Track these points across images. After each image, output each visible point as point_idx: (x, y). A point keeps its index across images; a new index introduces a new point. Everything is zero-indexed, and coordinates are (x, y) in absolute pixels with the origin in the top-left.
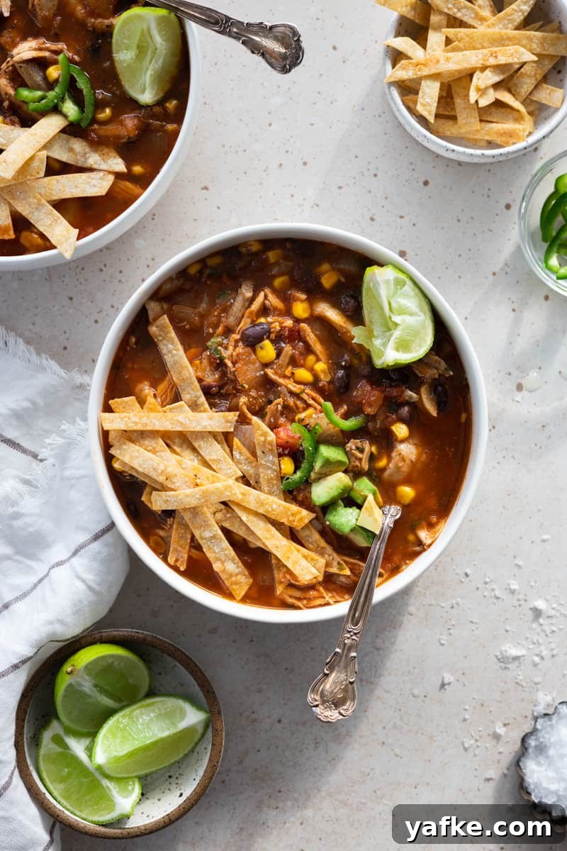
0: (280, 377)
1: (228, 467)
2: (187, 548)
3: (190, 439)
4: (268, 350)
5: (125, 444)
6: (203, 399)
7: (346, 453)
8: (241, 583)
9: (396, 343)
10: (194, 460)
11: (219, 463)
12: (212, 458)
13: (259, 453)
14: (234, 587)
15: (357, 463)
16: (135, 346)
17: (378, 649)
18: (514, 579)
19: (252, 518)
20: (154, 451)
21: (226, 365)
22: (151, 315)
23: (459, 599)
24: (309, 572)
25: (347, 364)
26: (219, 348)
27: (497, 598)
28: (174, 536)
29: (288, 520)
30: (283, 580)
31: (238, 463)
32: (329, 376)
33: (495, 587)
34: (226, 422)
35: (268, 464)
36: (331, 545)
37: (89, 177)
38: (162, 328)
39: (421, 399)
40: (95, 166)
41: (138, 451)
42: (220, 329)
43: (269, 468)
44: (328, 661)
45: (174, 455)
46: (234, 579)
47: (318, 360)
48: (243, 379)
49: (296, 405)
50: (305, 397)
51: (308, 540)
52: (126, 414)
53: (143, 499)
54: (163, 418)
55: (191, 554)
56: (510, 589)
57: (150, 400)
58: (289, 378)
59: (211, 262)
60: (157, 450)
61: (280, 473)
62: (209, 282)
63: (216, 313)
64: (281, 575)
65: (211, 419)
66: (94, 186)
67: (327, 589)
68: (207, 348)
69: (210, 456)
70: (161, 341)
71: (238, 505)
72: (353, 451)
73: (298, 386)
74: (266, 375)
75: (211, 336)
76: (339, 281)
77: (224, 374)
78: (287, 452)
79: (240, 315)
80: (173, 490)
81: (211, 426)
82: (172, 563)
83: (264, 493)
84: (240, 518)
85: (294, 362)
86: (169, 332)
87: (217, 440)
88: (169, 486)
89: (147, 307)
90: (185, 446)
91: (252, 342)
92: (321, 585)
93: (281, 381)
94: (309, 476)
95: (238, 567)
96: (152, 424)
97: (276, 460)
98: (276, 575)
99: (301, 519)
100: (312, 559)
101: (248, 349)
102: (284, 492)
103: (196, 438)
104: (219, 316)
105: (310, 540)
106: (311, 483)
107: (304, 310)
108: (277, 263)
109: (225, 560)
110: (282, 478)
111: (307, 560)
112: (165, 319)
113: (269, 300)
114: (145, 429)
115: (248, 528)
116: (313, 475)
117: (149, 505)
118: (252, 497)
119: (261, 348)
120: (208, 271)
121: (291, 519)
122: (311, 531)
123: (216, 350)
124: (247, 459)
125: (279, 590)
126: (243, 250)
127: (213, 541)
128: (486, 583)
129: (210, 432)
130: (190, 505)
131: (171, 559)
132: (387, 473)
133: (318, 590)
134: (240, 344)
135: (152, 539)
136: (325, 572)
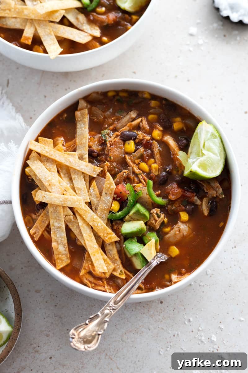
0: (132, 162)
1: (84, 194)
2: (43, 229)
3: (71, 172)
4: (131, 146)
5: (36, 161)
6: (87, 156)
7: (150, 214)
8: (63, 260)
9: (200, 163)
10: (68, 184)
11: (80, 190)
12: (78, 186)
13: (104, 193)
14: (59, 261)
15: (154, 222)
16: (64, 119)
17: (123, 341)
18: (215, 335)
19: (85, 226)
20: (49, 170)
21: (106, 144)
22: (80, 106)
23: (179, 333)
24: (103, 268)
25: (170, 171)
26: (107, 135)
27: (202, 342)
28: (39, 219)
29: (103, 235)
30: (86, 268)
31: (90, 195)
32: (158, 172)
33: (203, 334)
34: (94, 171)
35: (106, 201)
36: (121, 260)
37: (80, 33)
38: (83, 115)
39: (202, 204)
40: (86, 30)
41: (41, 166)
42: (112, 127)
43: (106, 204)
44: (91, 317)
45: (59, 177)
46: (60, 256)
47: (155, 162)
48: (112, 154)
49: (134, 179)
50: (140, 177)
51: (109, 252)
52: (44, 146)
53: (32, 192)
54: (62, 155)
55: (44, 234)
56: (211, 339)
57: (60, 145)
58: (136, 165)
59: (121, 94)
60: (51, 170)
61: (110, 208)
62: (116, 103)
63: (113, 119)
64: (87, 265)
65: (86, 166)
66: (80, 38)
67: (108, 284)
68: (100, 133)
69: (78, 185)
70: (79, 121)
71: (80, 216)
72: (154, 214)
73: (139, 171)
74: (125, 158)
75: (106, 128)
76: (183, 129)
77: (103, 150)
78: (118, 199)
79: (125, 124)
80: (50, 192)
81: (85, 170)
82: (32, 234)
83: (97, 216)
84: (78, 223)
85: (142, 158)
86: (85, 118)
87: (84, 179)
88: (49, 189)
89: (80, 101)
90: (67, 175)
91: (125, 139)
92: (106, 280)
93: (131, 163)
94: (125, 217)
95: (65, 250)
96: (55, 156)
97: (111, 200)
98: (84, 264)
99: (110, 238)
100: (108, 263)
101: (121, 141)
102: (108, 219)
103: (75, 174)
104: (114, 121)
105: (111, 253)
106: (124, 222)
107: (158, 135)
108: (154, 108)
109: (60, 244)
110: (110, 212)
111: (105, 262)
112: (86, 111)
113: (142, 123)
114: (50, 157)
115: (80, 231)
116: (127, 217)
117: (34, 197)
118: (90, 215)
119: (128, 143)
120: (118, 98)
121: (105, 235)
122: (113, 247)
123: (105, 136)
124: (96, 195)
125: (82, 272)
126: (140, 95)
127: (58, 230)
128: (199, 330)
129: (83, 173)
130: (55, 202)
131: (33, 231)
132: (167, 236)
133: (103, 282)
134: (119, 137)
135: (27, 218)
136: (112, 274)
